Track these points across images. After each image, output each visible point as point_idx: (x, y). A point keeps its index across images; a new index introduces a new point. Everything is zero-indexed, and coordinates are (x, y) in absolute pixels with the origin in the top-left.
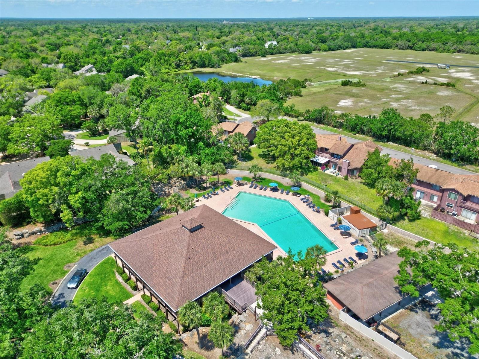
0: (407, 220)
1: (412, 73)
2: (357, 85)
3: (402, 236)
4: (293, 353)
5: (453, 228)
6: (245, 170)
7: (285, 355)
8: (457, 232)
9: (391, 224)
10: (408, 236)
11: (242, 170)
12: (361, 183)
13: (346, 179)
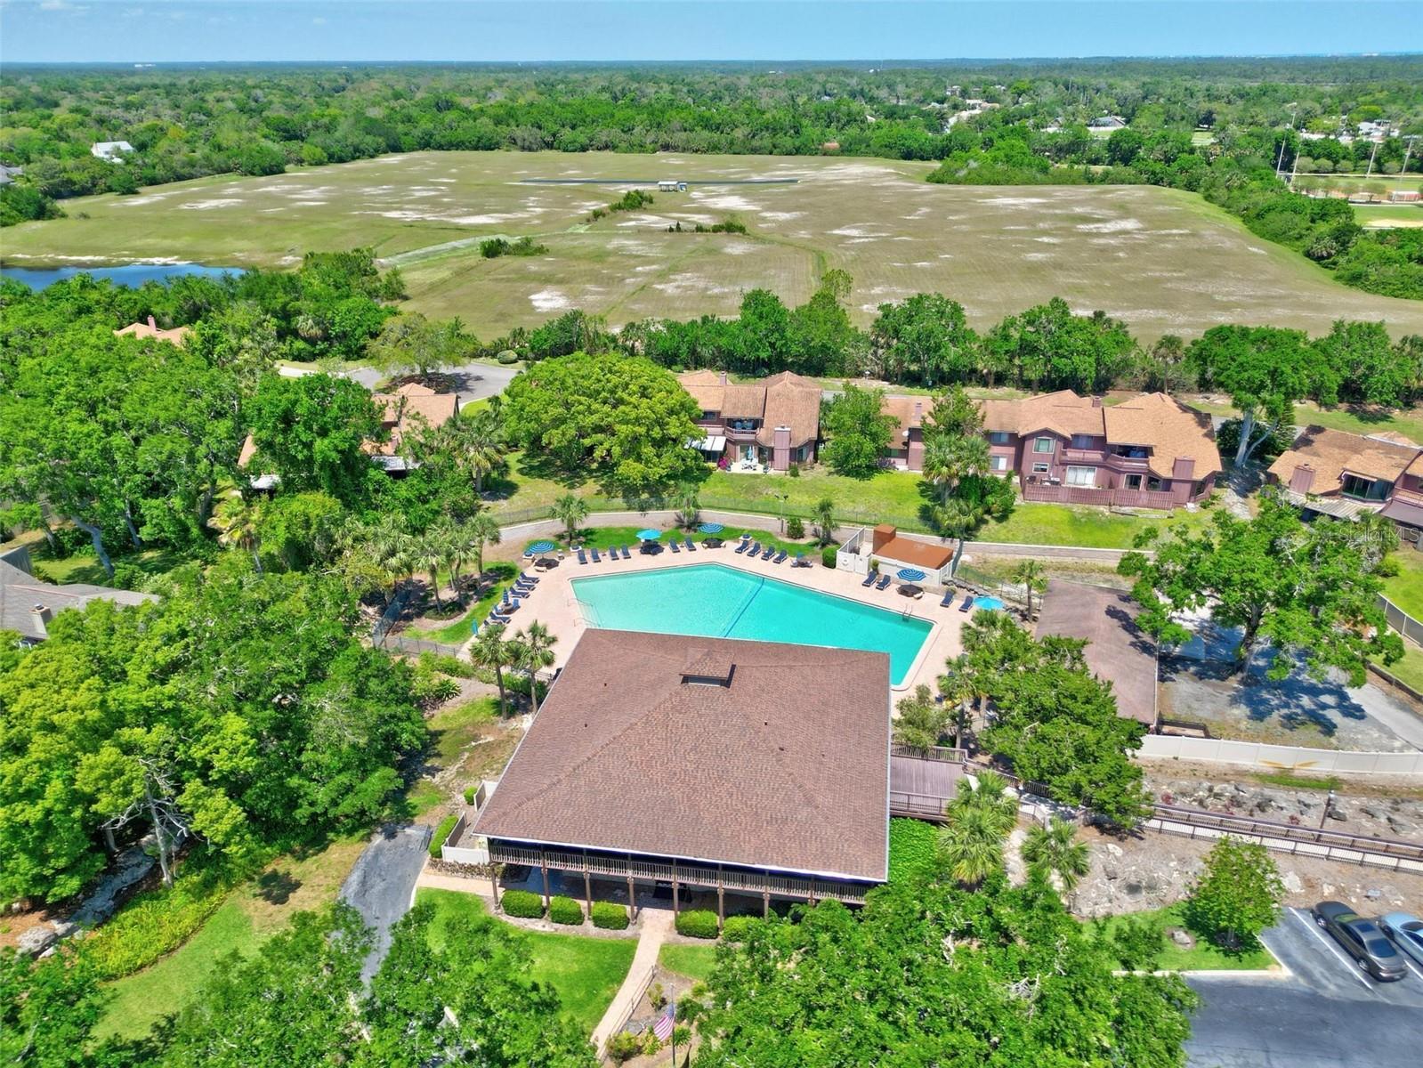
0: (992, 522)
1: (619, 207)
2: (525, 249)
3: (1003, 556)
4: (1141, 839)
5: (1078, 508)
6: (520, 522)
7: (1133, 849)
8: (1089, 514)
9: (968, 540)
10: (1015, 553)
11: (511, 524)
12: (830, 473)
13: (795, 474)
